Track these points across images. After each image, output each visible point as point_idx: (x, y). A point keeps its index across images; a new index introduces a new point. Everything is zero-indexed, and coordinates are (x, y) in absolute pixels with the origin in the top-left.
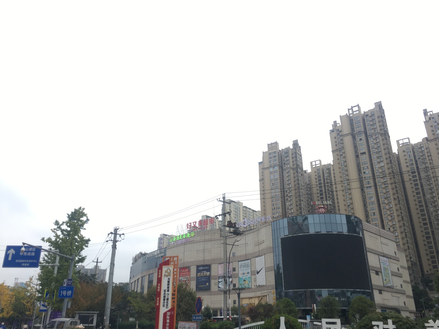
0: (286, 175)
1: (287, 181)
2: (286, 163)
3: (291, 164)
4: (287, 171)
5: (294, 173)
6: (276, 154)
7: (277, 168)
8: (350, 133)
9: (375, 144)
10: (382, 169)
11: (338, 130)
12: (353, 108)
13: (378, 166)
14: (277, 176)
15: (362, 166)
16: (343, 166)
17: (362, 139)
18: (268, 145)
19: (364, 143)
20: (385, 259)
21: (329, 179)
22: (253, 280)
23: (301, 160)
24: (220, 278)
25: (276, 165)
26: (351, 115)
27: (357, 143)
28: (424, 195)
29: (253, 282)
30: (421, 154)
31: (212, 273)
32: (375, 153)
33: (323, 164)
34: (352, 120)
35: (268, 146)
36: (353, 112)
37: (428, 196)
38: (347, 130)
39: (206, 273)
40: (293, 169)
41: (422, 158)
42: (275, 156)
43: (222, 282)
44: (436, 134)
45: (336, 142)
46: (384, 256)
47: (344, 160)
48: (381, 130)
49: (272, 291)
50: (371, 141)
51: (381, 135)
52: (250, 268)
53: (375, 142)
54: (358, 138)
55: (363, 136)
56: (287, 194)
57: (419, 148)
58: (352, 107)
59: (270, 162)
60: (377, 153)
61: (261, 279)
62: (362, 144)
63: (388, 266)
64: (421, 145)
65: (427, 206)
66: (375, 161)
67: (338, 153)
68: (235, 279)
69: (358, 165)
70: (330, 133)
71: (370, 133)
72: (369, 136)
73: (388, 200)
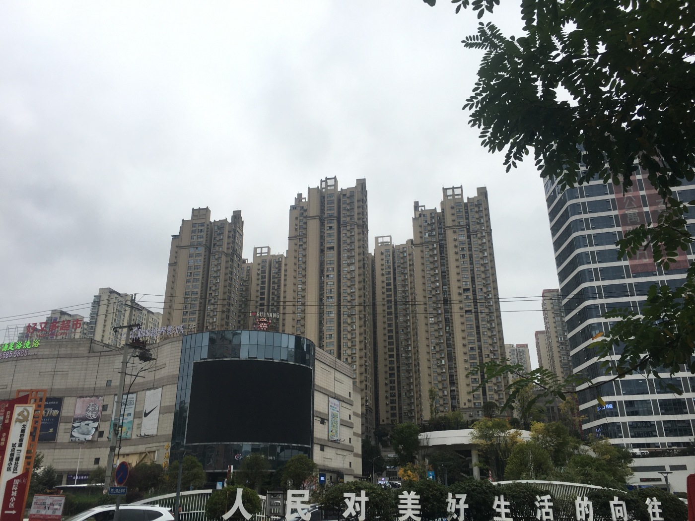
0: (213, 262)
1: (215, 272)
2: (218, 243)
3: (225, 246)
4: (217, 256)
5: (227, 262)
6: (204, 228)
7: (202, 250)
8: (317, 216)
9: (348, 237)
10: (352, 275)
11: (303, 207)
12: (328, 181)
13: (346, 269)
14: (200, 261)
15: (326, 267)
16: (301, 262)
17: (333, 228)
18: (193, 210)
19: (334, 234)
20: (336, 401)
21: (277, 278)
22: (135, 426)
23: (242, 242)
24: (77, 421)
25: (200, 245)
26: (323, 190)
27: (325, 231)
28: (396, 317)
29: (135, 429)
30: (402, 261)
31: (63, 411)
32: (346, 251)
33: (272, 253)
34: (324, 197)
35: (193, 213)
36: (327, 186)
37: (400, 319)
38: (314, 211)
39: (51, 411)
40: (227, 255)
41: (402, 266)
42: (201, 230)
43: (78, 428)
44: (423, 238)
45: (296, 225)
46: (335, 398)
47: (304, 253)
48: (359, 219)
49: (166, 444)
50: (343, 232)
51: (358, 226)
52: (134, 406)
53: (349, 234)
54: (327, 226)
55: (335, 225)
56: (211, 292)
57: (401, 253)
58: (327, 179)
59: (192, 238)
60: (349, 251)
61: (150, 426)
62: (332, 234)
63: (338, 411)
64: (403, 248)
65: (397, 332)
66: (344, 262)
67: (297, 241)
68: (104, 423)
69: (322, 264)
70: (290, 210)
71: (344, 222)
72: (343, 224)
73: (352, 319)
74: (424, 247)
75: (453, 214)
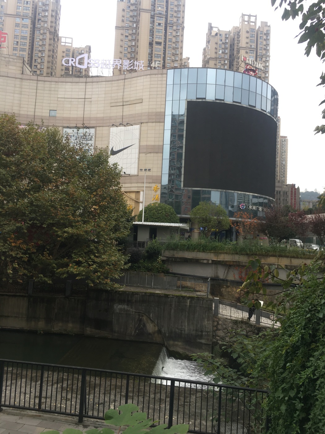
0: (38, 36)
1: (40, 46)
2: (42, 19)
3: (49, 24)
4: (42, 32)
5: (50, 39)
7: (28, 22)
8: (149, 10)
9: (174, 37)
14: (27, 33)
15: (154, 59)
17: (162, 25)
19: (162, 31)
25: (26, 16)
32: (170, 48)
33: (73, 45)
38: (147, 5)
45: (123, 16)
50: (169, 30)
53: (174, 34)
54: (157, 21)
55: (163, 22)
56: (36, 64)
59: (18, 7)
62: (160, 31)
66: (168, 58)
67: (122, 31)
69: (149, 56)
71: (170, 21)
72: (170, 24)
74: (218, 61)
75: (247, 38)
